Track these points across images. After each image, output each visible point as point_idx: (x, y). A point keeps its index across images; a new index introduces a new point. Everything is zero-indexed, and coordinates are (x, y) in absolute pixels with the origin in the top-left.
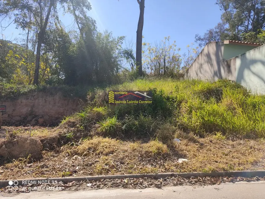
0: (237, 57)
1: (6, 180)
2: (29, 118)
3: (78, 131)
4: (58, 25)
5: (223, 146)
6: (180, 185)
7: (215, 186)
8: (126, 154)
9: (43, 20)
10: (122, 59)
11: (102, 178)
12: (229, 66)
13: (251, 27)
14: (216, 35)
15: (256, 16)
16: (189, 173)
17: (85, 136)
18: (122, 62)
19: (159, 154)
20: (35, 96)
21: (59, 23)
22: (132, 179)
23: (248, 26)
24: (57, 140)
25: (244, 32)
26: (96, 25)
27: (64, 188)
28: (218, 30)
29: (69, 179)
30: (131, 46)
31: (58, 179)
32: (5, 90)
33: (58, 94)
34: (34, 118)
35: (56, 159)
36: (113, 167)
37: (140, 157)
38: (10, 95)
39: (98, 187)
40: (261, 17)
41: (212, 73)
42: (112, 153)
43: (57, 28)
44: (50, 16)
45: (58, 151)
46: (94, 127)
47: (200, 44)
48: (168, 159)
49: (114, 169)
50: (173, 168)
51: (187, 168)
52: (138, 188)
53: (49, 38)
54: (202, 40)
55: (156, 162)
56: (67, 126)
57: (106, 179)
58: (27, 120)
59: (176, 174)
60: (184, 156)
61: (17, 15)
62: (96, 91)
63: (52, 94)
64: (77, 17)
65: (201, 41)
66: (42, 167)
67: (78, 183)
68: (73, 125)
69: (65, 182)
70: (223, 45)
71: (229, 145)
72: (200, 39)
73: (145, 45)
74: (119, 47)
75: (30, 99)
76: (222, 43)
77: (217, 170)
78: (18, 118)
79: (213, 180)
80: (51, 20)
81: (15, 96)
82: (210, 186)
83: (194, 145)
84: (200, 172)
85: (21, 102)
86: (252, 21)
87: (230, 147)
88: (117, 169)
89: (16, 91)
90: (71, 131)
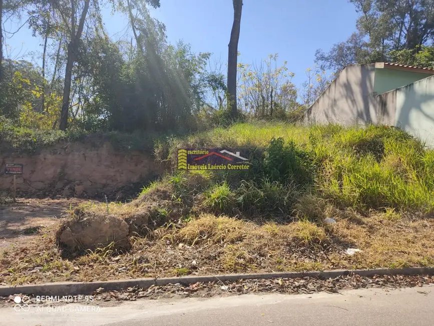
0: (397, 90)
1: (91, 281)
2: (59, 185)
3: (174, 206)
4: (100, 31)
5: (399, 229)
6: (362, 287)
7: (417, 288)
8: (263, 241)
9: (76, 22)
10: (206, 89)
11: (239, 277)
12: (384, 104)
13: (405, 41)
14: (348, 52)
15: (412, 24)
16: (370, 270)
17: (186, 214)
18: (205, 94)
19: (316, 241)
20: (66, 148)
21: (102, 28)
22: (287, 279)
23: (399, 39)
24: (147, 218)
25: (393, 48)
26: (165, 32)
27: (187, 293)
28: (351, 45)
29: (189, 279)
30: (218, 68)
31: (174, 280)
32: (17, 138)
33: (105, 146)
34: (66, 184)
35: (154, 248)
36: (251, 261)
37: (287, 245)
38: (26, 147)
39: (239, 290)
40: (420, 25)
41: (353, 114)
42: (241, 241)
43: (98, 35)
44: (87, 16)
45: (152, 237)
46: (196, 200)
47: (322, 66)
48: (330, 249)
49: (253, 265)
50: (345, 263)
51: (364, 262)
52: (303, 293)
53: (85, 52)
54: (327, 59)
55: (314, 254)
56: (155, 197)
57: (246, 279)
58: (56, 188)
59: (351, 272)
60: (352, 245)
61: (34, 12)
62: (169, 141)
63: (94, 146)
64: (133, 20)
65: (324, 61)
66: (140, 261)
67: (205, 285)
68: (164, 195)
69: (185, 283)
70: (374, 69)
71: (409, 227)
72: (322, 58)
73: (242, 66)
74: (200, 70)
75: (58, 153)
76: (372, 67)
77: (412, 265)
78: (41, 185)
79: (408, 280)
80: (89, 22)
81: (34, 149)
82: (408, 289)
83: (360, 228)
84: (386, 268)
85: (45, 159)
86: (407, 31)
87: (411, 230)
88: (257, 264)
89: (35, 140)
90: (164, 205)
